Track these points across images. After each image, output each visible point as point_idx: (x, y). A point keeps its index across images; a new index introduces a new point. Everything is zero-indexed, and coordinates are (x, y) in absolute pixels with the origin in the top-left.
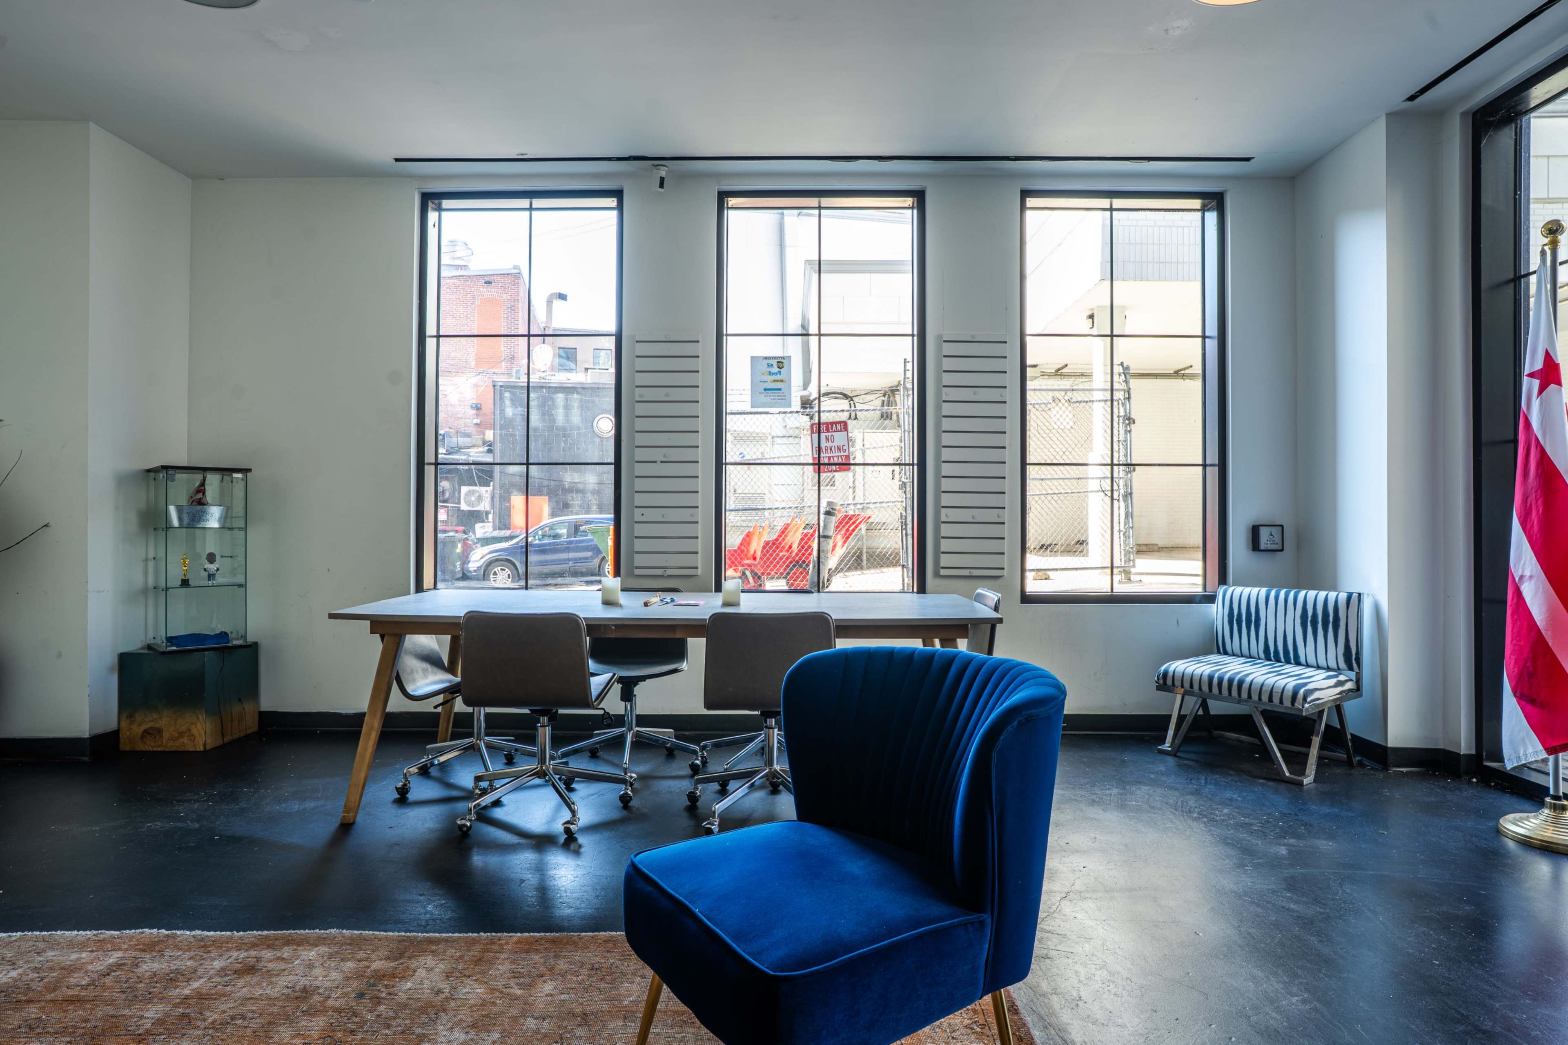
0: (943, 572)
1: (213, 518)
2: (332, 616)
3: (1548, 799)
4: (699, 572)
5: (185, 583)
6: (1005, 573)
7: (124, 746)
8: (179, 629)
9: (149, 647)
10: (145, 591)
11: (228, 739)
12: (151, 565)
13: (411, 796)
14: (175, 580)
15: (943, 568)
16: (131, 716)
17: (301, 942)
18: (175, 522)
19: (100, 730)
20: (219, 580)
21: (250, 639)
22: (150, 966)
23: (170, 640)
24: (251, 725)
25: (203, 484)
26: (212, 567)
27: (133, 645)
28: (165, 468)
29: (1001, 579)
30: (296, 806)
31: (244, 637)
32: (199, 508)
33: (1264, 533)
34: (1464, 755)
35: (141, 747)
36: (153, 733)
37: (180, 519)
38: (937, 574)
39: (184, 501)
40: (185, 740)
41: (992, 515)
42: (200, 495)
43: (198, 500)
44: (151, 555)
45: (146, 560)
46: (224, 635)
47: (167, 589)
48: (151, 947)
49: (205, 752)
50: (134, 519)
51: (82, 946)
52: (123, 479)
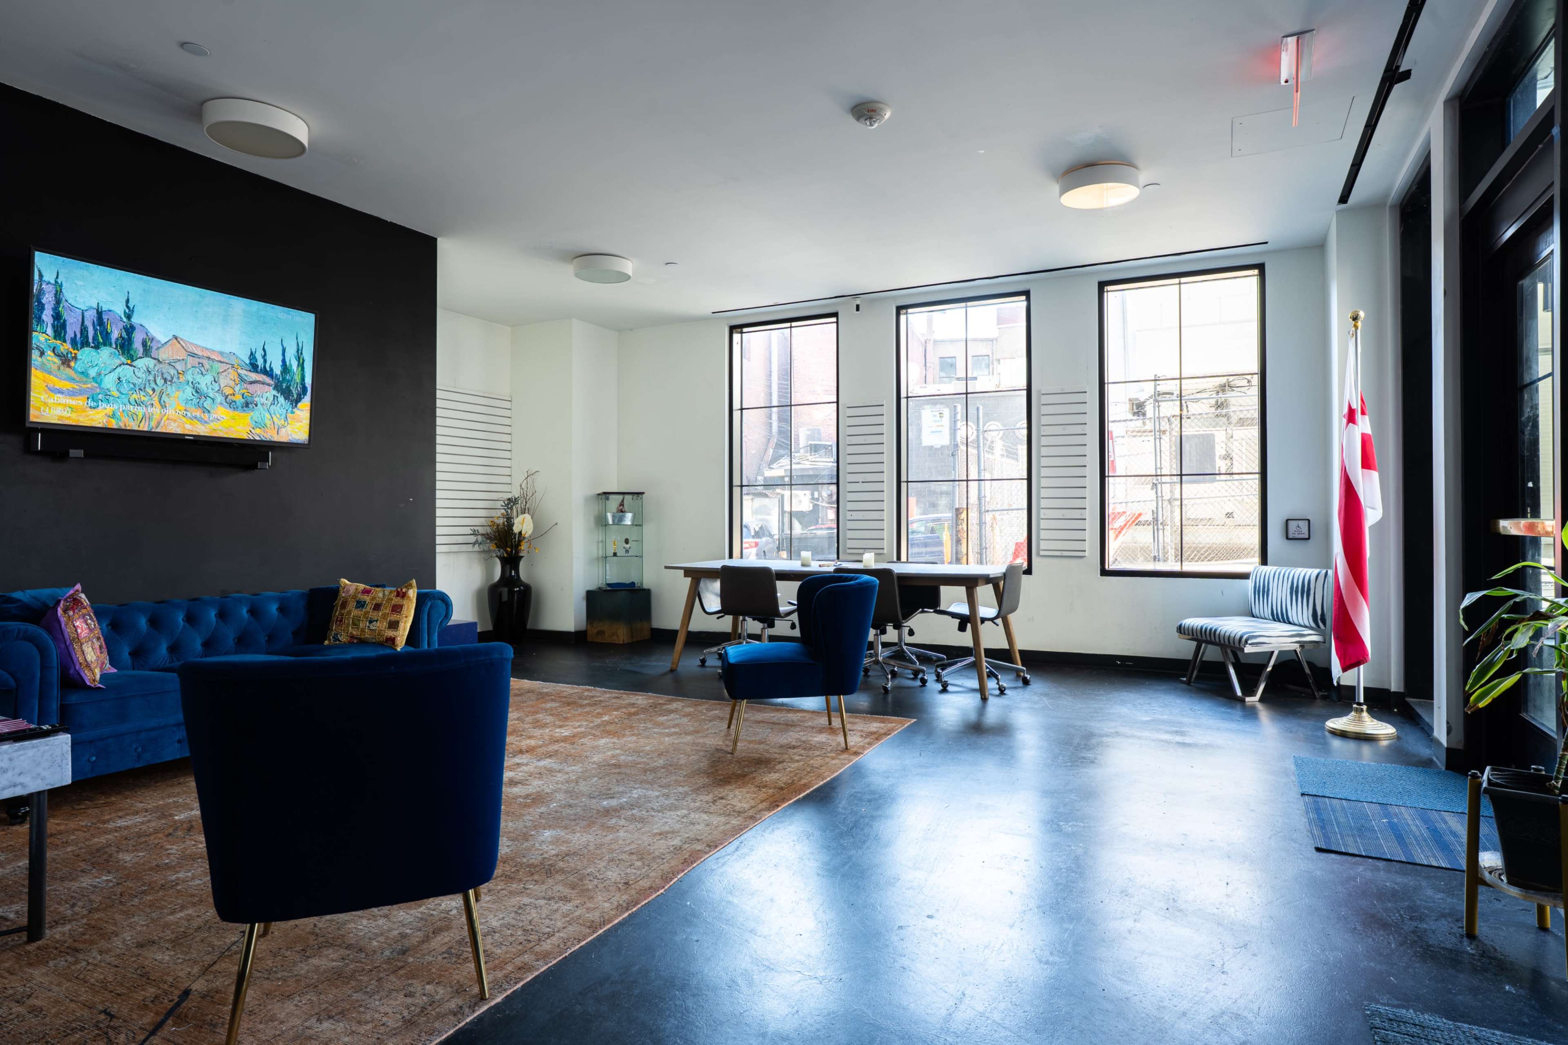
0: (1042, 553)
1: (628, 518)
2: (666, 567)
3: (1355, 706)
4: (885, 551)
5: (615, 554)
6: (1086, 554)
7: (589, 639)
8: (613, 579)
9: (600, 588)
10: (598, 559)
11: (634, 640)
12: (600, 545)
13: (706, 664)
14: (610, 553)
15: (1042, 550)
16: (591, 623)
17: (637, 695)
18: (611, 522)
19: (578, 629)
20: (630, 554)
21: (645, 586)
22: (586, 693)
23: (609, 585)
24: (647, 635)
25: (623, 501)
26: (628, 546)
27: (592, 587)
28: (605, 493)
29: (1085, 558)
30: (654, 664)
31: (642, 584)
32: (621, 514)
33: (1292, 525)
34: (1394, 692)
35: (596, 640)
36: (601, 633)
37: (613, 521)
38: (1038, 554)
39: (615, 510)
40: (615, 638)
41: (1077, 514)
42: (621, 507)
43: (622, 511)
44: (600, 539)
45: (598, 542)
46: (633, 583)
47: (606, 557)
48: (588, 690)
49: (623, 644)
50: (592, 520)
51: (567, 688)
52: (587, 500)
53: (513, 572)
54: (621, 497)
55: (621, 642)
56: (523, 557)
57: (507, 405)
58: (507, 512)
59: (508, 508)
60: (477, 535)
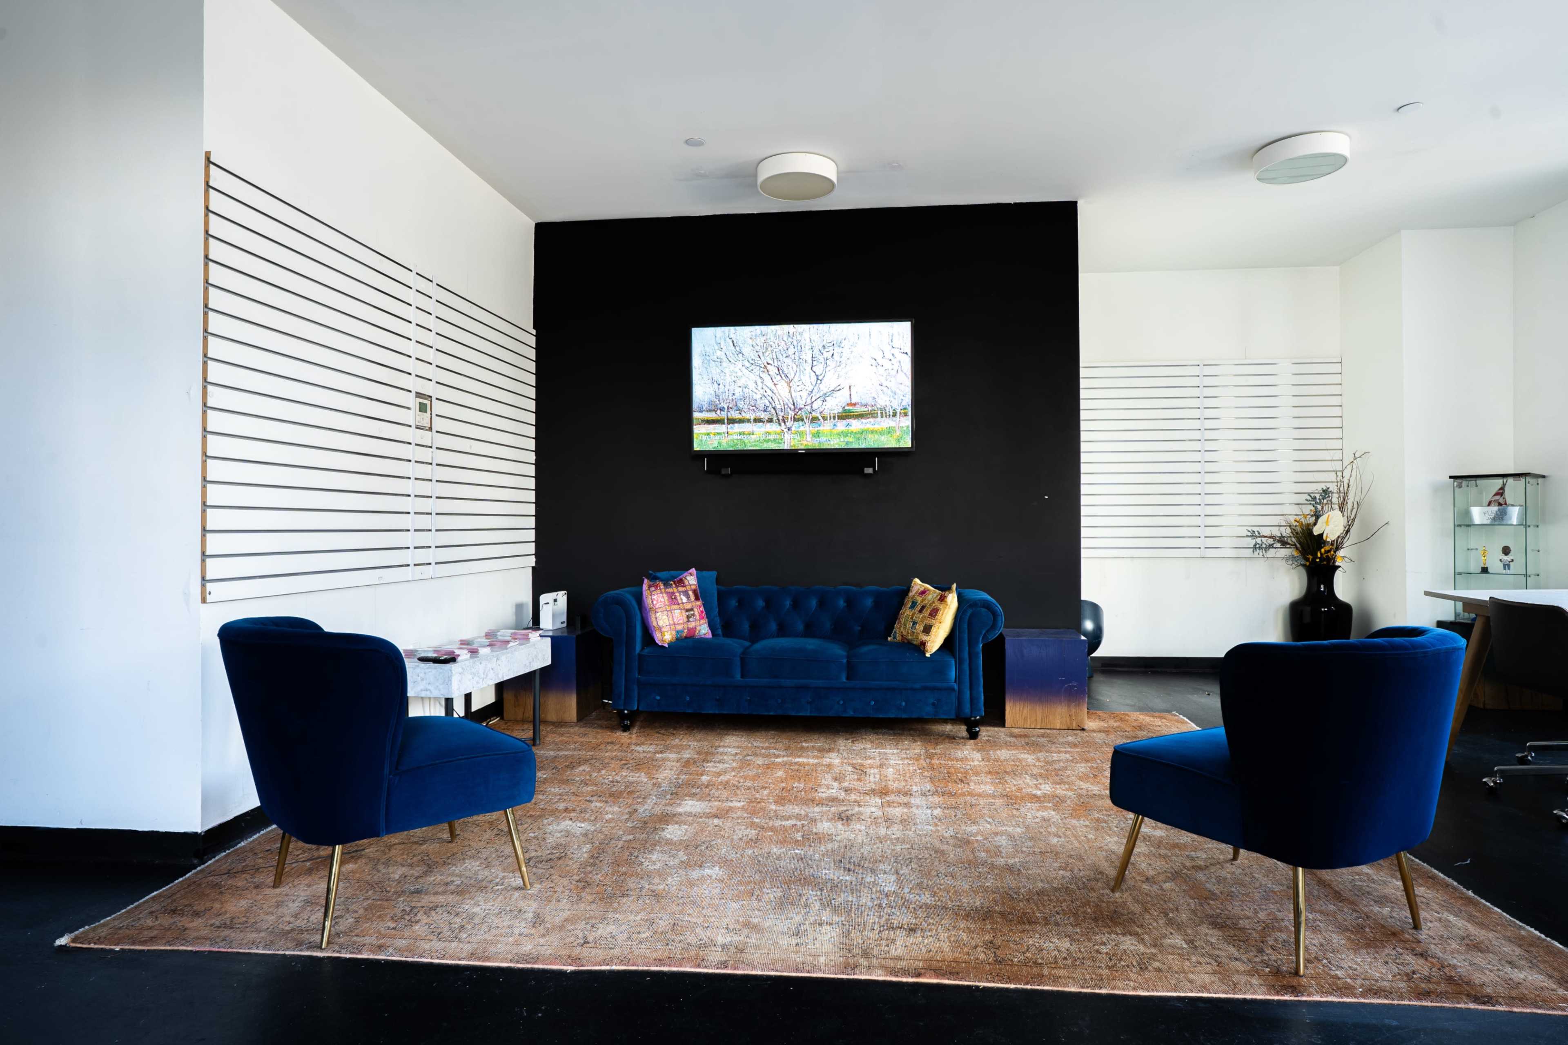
1: (1513, 515)
5: (1485, 570)
10: (1456, 575)
18: (1477, 520)
20: (1512, 570)
25: (1502, 488)
26: (1507, 558)
28: (1468, 476)
32: (1499, 508)
42: (1500, 498)
43: (1496, 502)
44: (1459, 547)
50: (1446, 517)
52: (1437, 489)
53: (1322, 586)
54: (1499, 482)
55: (1481, 706)
56: (1339, 567)
57: (1336, 368)
58: (1316, 508)
59: (1316, 503)
60: (1257, 537)
